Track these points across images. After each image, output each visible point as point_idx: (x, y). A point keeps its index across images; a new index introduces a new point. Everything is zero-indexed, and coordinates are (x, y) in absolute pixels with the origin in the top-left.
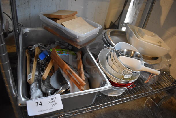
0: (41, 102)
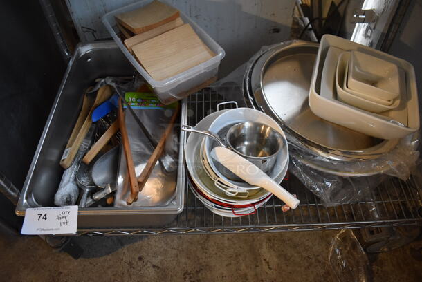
0: (46, 215)
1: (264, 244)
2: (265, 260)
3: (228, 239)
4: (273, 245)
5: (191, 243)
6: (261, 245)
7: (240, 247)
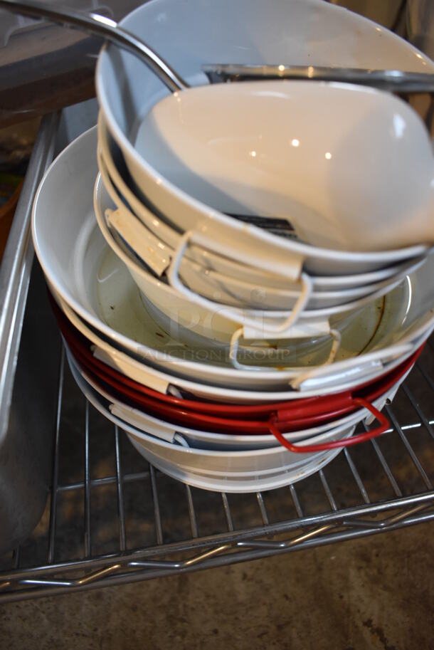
1: (353, 573)
2: (368, 623)
3: (245, 576)
4: (380, 572)
5: (134, 609)
6: (345, 578)
7: (286, 597)
